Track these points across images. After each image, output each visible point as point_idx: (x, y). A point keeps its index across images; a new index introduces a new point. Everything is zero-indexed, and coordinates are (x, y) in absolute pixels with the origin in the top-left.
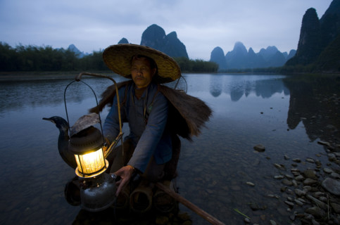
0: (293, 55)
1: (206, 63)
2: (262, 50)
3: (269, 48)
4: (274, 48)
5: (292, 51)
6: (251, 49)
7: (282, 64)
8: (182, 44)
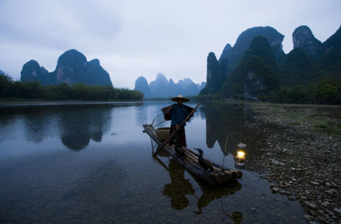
0: (204, 87)
1: (131, 91)
2: (180, 81)
3: (185, 79)
4: (189, 80)
5: (203, 83)
6: (171, 80)
7: (197, 93)
8: (106, 72)
